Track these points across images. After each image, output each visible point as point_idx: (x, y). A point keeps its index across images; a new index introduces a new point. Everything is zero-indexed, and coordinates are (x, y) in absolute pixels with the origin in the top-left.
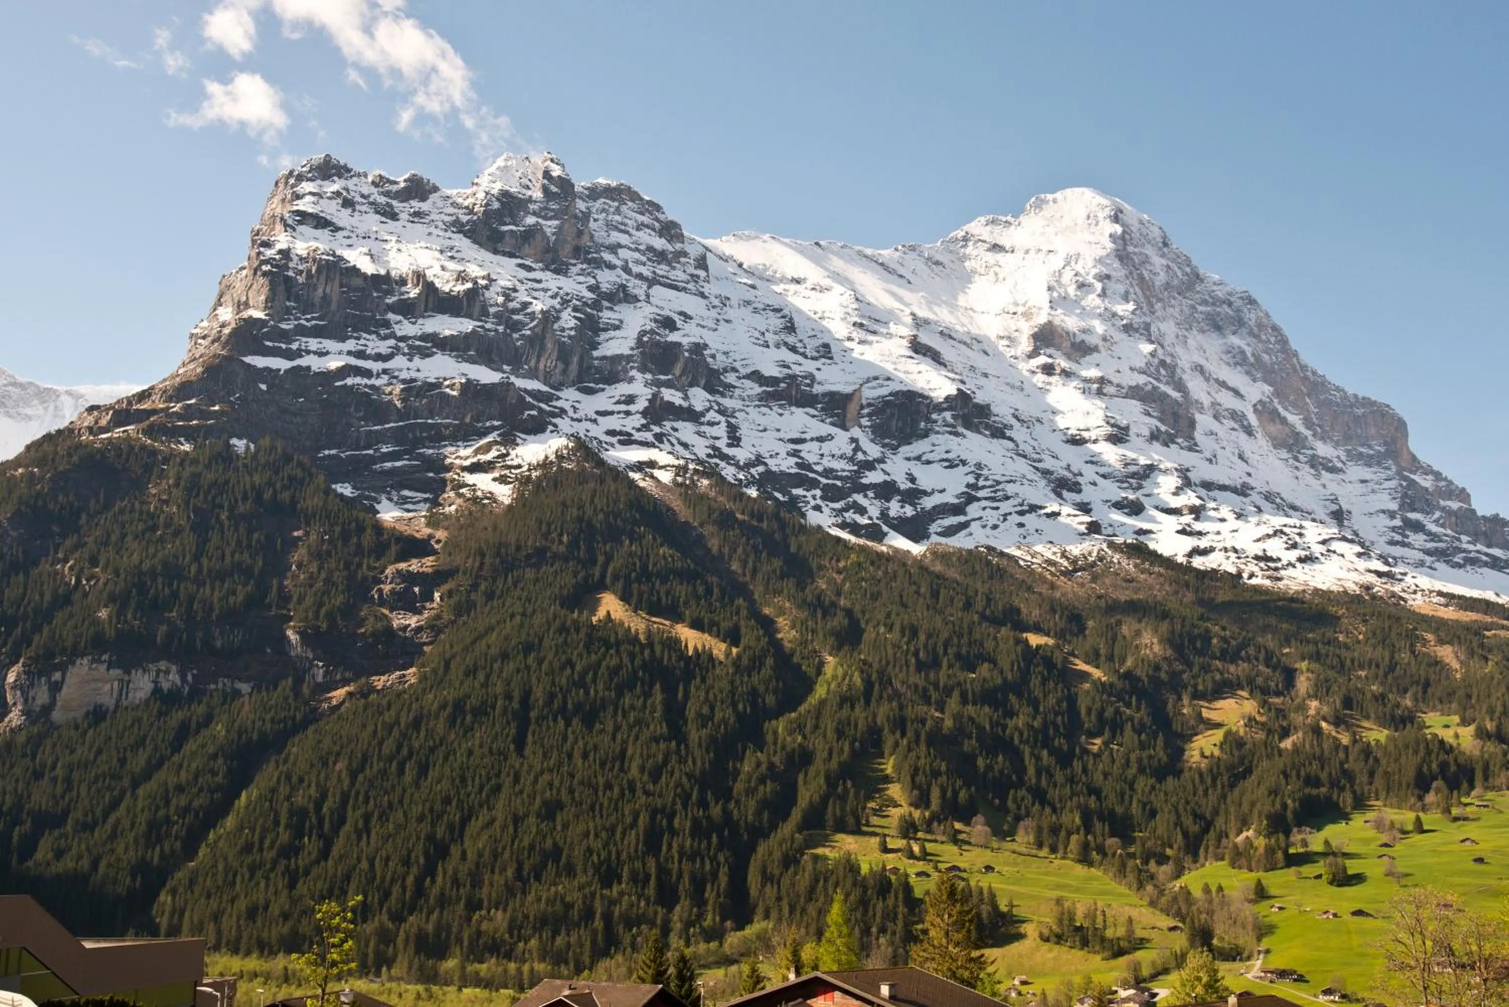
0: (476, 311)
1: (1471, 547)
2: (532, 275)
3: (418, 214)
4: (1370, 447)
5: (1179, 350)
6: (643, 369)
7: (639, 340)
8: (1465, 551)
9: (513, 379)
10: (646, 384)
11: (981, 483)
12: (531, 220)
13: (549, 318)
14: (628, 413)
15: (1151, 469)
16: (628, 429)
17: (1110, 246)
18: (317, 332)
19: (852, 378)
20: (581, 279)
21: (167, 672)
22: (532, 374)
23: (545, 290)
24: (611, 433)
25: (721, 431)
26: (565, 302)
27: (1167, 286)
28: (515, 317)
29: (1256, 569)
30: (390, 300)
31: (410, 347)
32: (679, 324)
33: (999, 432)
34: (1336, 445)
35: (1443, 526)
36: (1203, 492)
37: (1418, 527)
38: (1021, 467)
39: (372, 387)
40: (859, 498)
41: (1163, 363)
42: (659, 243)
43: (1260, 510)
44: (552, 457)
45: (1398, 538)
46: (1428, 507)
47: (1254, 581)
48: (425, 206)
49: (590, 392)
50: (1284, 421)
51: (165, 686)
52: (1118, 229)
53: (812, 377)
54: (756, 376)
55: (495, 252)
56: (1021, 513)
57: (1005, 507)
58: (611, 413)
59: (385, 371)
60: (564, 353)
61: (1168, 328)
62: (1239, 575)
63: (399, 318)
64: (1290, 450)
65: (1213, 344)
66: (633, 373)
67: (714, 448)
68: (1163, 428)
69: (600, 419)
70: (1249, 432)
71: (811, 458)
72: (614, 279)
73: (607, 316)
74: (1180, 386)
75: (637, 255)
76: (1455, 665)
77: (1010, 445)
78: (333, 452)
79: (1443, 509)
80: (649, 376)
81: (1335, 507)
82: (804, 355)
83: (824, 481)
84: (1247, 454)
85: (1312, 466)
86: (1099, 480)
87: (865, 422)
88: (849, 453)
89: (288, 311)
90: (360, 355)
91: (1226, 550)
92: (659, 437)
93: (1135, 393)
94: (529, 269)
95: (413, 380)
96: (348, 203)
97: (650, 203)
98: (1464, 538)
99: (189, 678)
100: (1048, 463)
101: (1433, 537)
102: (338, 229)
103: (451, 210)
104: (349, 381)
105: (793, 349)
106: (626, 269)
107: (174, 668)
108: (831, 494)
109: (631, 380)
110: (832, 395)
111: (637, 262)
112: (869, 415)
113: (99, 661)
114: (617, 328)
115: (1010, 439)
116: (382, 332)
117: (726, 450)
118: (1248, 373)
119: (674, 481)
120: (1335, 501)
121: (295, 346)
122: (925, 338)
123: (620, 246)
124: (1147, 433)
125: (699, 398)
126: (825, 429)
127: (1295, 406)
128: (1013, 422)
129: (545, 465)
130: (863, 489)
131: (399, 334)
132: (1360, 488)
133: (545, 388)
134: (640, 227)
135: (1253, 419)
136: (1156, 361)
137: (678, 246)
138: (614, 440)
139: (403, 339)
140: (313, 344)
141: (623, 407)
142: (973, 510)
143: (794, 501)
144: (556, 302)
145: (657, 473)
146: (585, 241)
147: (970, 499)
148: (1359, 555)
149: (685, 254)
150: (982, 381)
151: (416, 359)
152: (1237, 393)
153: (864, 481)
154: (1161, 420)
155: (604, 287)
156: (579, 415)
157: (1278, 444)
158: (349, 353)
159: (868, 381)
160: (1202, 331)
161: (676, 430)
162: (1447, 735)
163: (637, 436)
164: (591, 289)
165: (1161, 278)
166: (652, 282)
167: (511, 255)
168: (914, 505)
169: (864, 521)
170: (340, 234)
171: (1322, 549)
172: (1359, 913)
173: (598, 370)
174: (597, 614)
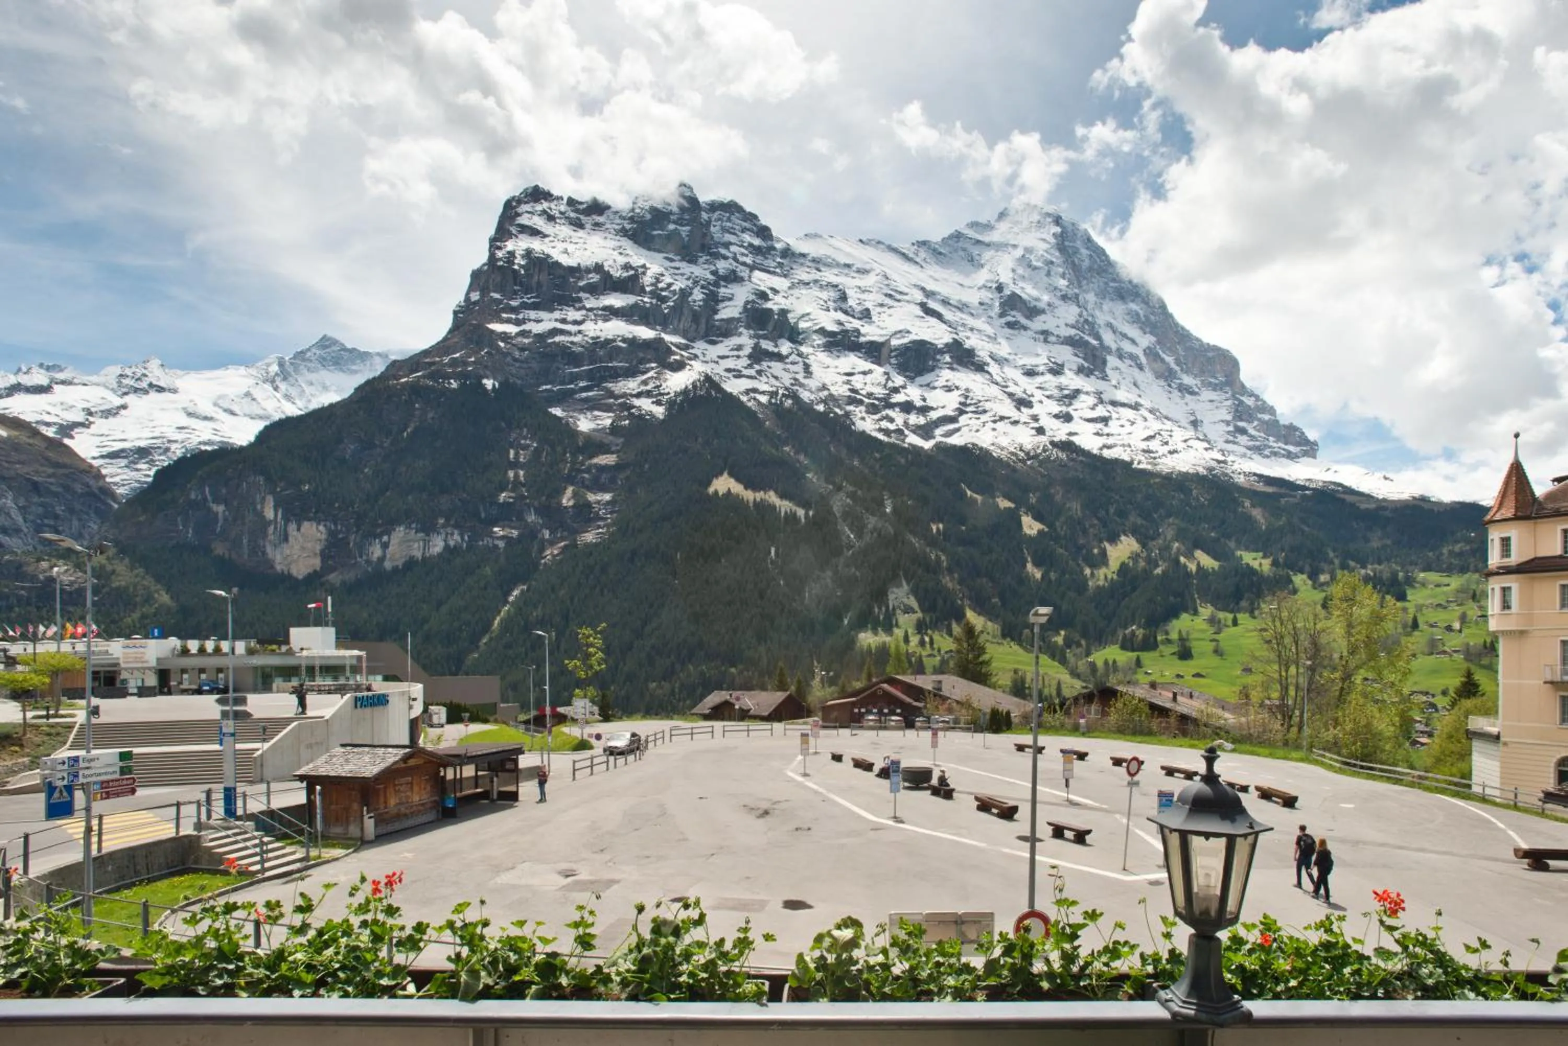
0: (638, 289)
1: (1275, 445)
2: (673, 264)
3: (597, 225)
4: (1216, 378)
5: (1097, 313)
6: (748, 327)
7: (745, 307)
8: (1270, 447)
9: (663, 335)
10: (750, 337)
11: (968, 402)
12: (672, 227)
13: (685, 294)
14: (738, 357)
15: (1077, 392)
16: (739, 367)
17: (1053, 241)
18: (535, 307)
19: (884, 332)
20: (706, 266)
21: (452, 534)
22: (675, 332)
23: (683, 275)
24: (728, 370)
25: (799, 368)
26: (696, 283)
27: (1090, 269)
28: (664, 294)
29: (1143, 458)
30: (581, 284)
31: (595, 315)
32: (771, 296)
33: (980, 368)
34: (1196, 376)
35: (1259, 431)
36: (1110, 408)
37: (1243, 431)
38: (994, 390)
39: (572, 343)
40: (890, 412)
41: (1086, 321)
42: (757, 242)
43: (1146, 419)
44: (690, 387)
45: (1231, 438)
46: (1250, 418)
47: (1141, 466)
48: (601, 219)
49: (713, 343)
50: (1163, 360)
51: (452, 543)
52: (1058, 230)
53: (857, 331)
54: (822, 331)
55: (649, 249)
56: (995, 422)
57: (984, 418)
58: (728, 357)
59: (580, 332)
60: (696, 317)
61: (1091, 297)
62: (1132, 462)
63: (587, 295)
64: (1166, 380)
65: (1120, 308)
66: (741, 330)
67: (795, 379)
68: (1086, 365)
69: (720, 361)
70: (1141, 368)
71: (858, 386)
72: (728, 266)
73: (723, 291)
74: (1098, 337)
75: (743, 250)
76: (1262, 521)
77: (988, 376)
78: (548, 387)
79: (1259, 420)
80: (752, 332)
81: (1192, 418)
82: (853, 317)
83: (866, 400)
84: (1139, 383)
85: (1180, 391)
86: (1044, 399)
87: (893, 361)
88: (884, 382)
89: (515, 292)
90: (564, 321)
91: (1123, 445)
92: (759, 372)
93: (1069, 341)
94: (672, 260)
95: (598, 337)
96: (551, 218)
97: (750, 214)
98: (1271, 439)
99: (466, 538)
100: (1012, 389)
101: (1252, 438)
102: (545, 236)
103: (619, 221)
104: (558, 339)
105: (846, 312)
106: (735, 259)
107: (456, 532)
108: (873, 409)
109: (740, 334)
110: (872, 343)
111: (743, 254)
112: (896, 356)
113: (411, 528)
114: (730, 299)
115: (988, 372)
116: (577, 305)
117: (803, 381)
118: (1141, 328)
119: (770, 401)
120: (1193, 414)
121: (521, 316)
122: (933, 305)
123: (731, 244)
124: (1075, 368)
125: (785, 347)
126: (867, 365)
127: (1170, 349)
128: (989, 360)
129: (685, 392)
130: (892, 406)
131: (588, 306)
132: (1209, 406)
133: (683, 341)
134: (744, 230)
135: (1143, 360)
136: (1082, 320)
137: (769, 243)
138: (730, 375)
139: (591, 310)
140: (533, 314)
141: (735, 353)
142: (963, 419)
143: (847, 414)
144: (690, 283)
145: (758, 397)
146: (707, 240)
147: (961, 412)
148: (1206, 449)
149: (774, 249)
150: (969, 334)
151: (600, 322)
152: (1133, 342)
153: (893, 400)
154: (1084, 359)
155: (721, 272)
156: (708, 358)
157: (1159, 376)
158: (556, 320)
159: (896, 333)
160: (1112, 300)
161: (769, 367)
162: (1255, 565)
163: (745, 372)
164: (712, 273)
165: (1086, 263)
166: (752, 268)
167: (659, 251)
168: (925, 416)
169: (892, 427)
170: (547, 240)
171: (1184, 445)
172: (1198, 675)
173: (719, 328)
174: (722, 490)
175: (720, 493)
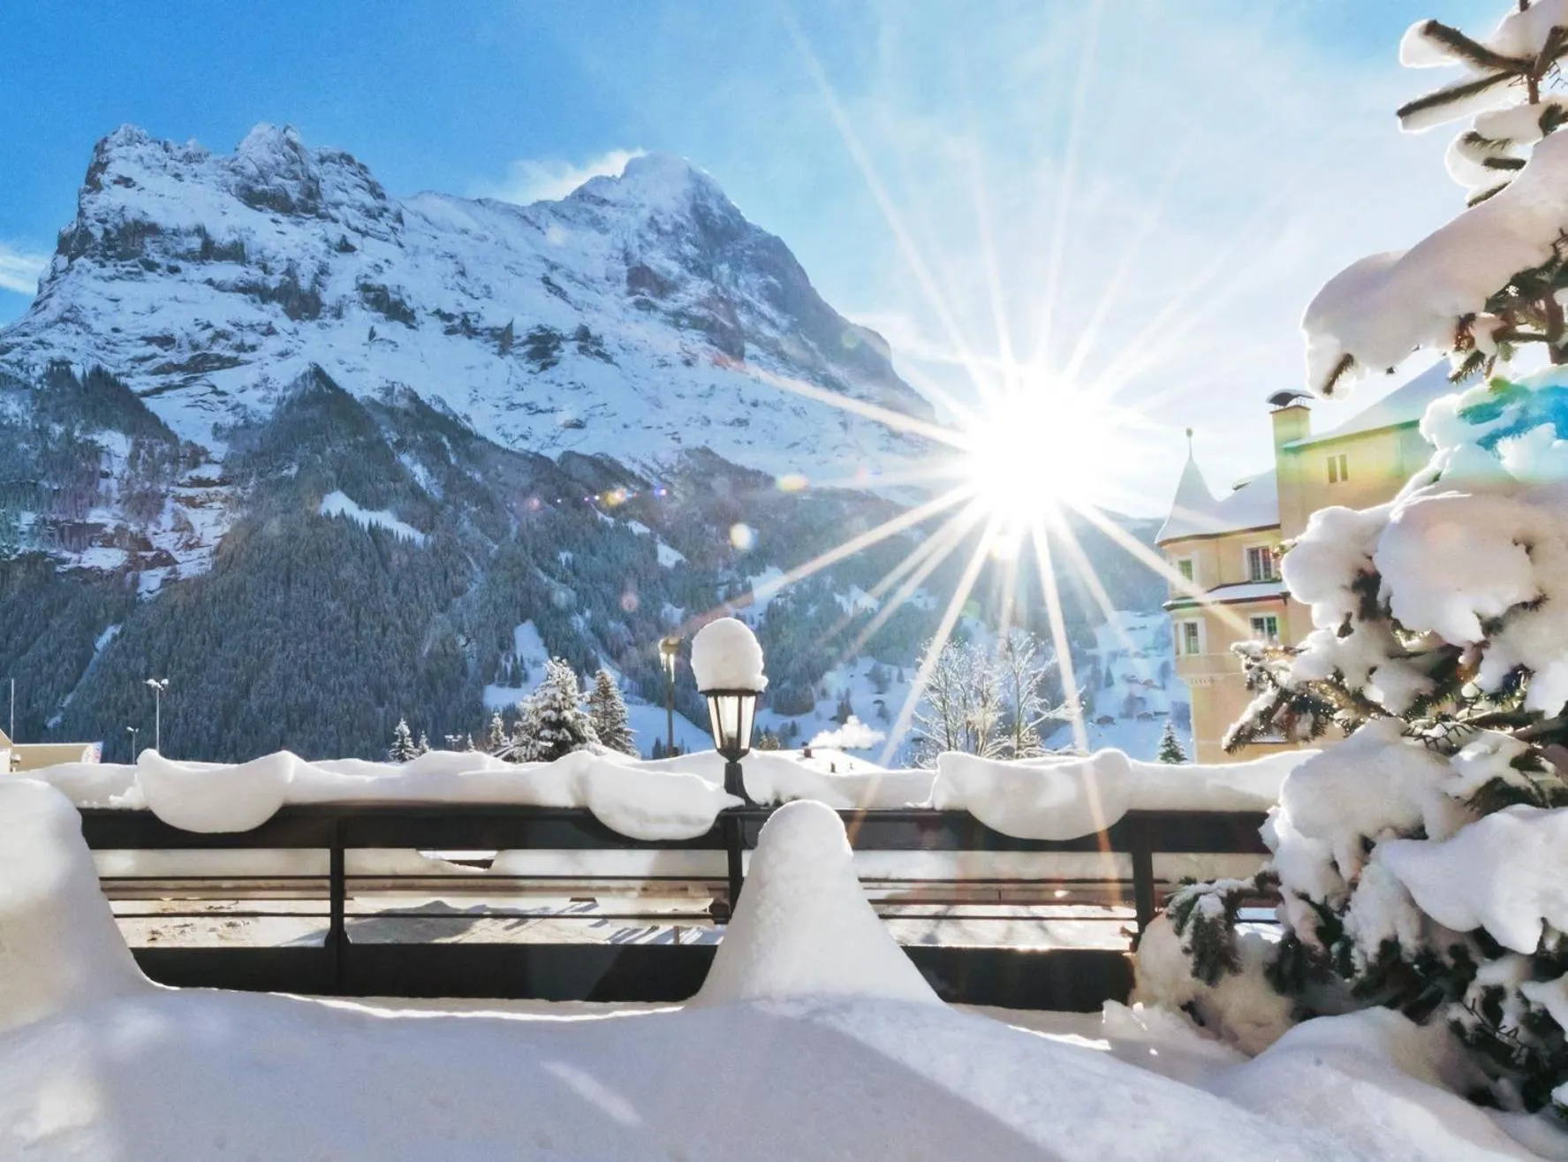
0: (243, 259)
2: (280, 228)
3: (197, 176)
4: (866, 368)
5: (733, 289)
6: (362, 308)
7: (358, 283)
10: (365, 321)
13: (293, 265)
15: (713, 389)
17: (685, 200)
19: (505, 315)
20: (315, 231)
23: (290, 241)
24: (340, 361)
26: (305, 252)
27: (724, 234)
28: (270, 264)
32: (385, 269)
33: (608, 359)
34: (840, 367)
41: (720, 299)
44: (299, 380)
48: (202, 169)
49: (324, 326)
52: (689, 185)
53: (478, 314)
54: (439, 313)
55: (254, 208)
57: (614, 421)
60: (305, 293)
63: (187, 265)
64: (811, 373)
66: (355, 310)
68: (722, 354)
72: (338, 231)
73: (334, 263)
74: (733, 318)
75: (354, 212)
77: (616, 369)
80: (367, 314)
82: (472, 296)
85: (825, 384)
88: (506, 378)
93: (703, 324)
94: (279, 223)
96: (147, 166)
97: (361, 166)
102: (141, 188)
103: (221, 172)
105: (465, 291)
106: (347, 224)
109: (354, 316)
110: (493, 329)
111: (354, 217)
112: (523, 345)
114: (341, 273)
115: (616, 364)
118: (779, 307)
119: (384, 401)
122: (557, 279)
123: (341, 203)
124: (709, 358)
125: (401, 333)
126: (488, 356)
127: (813, 332)
128: (618, 350)
129: (295, 387)
130: (515, 407)
131: (189, 278)
134: (355, 187)
136: (715, 297)
137: (382, 203)
138: (342, 367)
142: (592, 424)
143: (468, 416)
144: (298, 252)
145: (373, 394)
146: (317, 199)
147: (589, 415)
149: (387, 210)
150: (596, 317)
152: (772, 324)
153: (516, 401)
154: (719, 347)
155: (333, 239)
160: (748, 272)
164: (322, 240)
165: (719, 226)
166: (365, 234)
167: (265, 211)
174: (335, 512)
175: (333, 515)
